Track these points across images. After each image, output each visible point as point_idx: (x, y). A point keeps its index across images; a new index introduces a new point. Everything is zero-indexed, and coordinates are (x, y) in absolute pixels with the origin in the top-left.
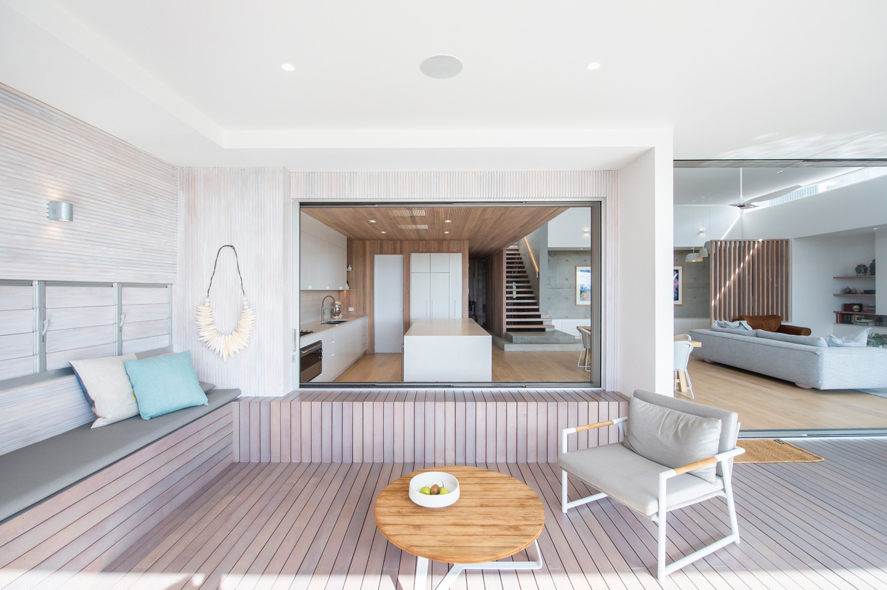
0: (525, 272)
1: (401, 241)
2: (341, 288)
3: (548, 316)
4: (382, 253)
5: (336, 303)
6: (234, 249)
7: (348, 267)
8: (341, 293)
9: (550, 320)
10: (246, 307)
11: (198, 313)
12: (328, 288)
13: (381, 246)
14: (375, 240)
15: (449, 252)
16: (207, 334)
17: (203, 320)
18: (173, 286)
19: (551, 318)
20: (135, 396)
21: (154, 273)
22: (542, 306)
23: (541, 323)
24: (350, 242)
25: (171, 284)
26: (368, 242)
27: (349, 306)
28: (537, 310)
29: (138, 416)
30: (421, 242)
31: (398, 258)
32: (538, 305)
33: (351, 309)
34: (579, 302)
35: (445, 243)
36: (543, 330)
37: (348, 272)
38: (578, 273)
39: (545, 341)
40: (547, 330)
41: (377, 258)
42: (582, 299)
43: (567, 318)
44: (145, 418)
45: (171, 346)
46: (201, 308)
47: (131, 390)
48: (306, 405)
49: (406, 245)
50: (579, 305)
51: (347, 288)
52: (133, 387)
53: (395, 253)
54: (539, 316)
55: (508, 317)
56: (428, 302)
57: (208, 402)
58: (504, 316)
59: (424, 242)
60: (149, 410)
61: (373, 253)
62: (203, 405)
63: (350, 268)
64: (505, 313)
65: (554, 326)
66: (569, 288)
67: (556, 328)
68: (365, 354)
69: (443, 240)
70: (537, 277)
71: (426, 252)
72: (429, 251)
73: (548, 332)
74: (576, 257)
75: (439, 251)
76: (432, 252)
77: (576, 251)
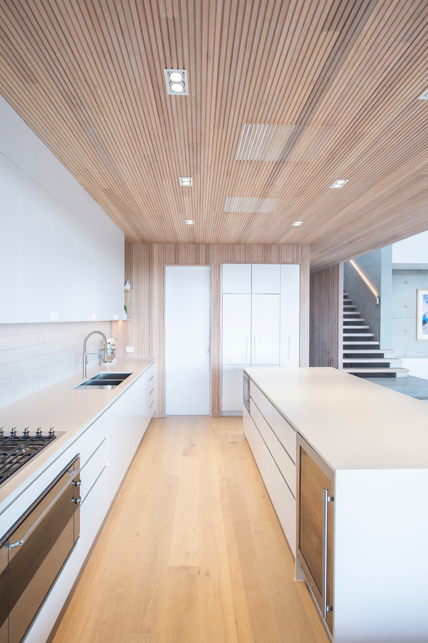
1: (208, 246)
2: (116, 318)
3: (394, 356)
4: (177, 262)
5: (108, 341)
7: (126, 283)
8: (114, 325)
9: (398, 360)
12: (94, 318)
13: (177, 252)
15: (280, 262)
22: (384, 342)
23: (387, 365)
24: (129, 245)
26: (155, 246)
27: (126, 344)
28: (377, 347)
30: (237, 246)
31: (201, 272)
33: (130, 349)
34: (420, 336)
35: (274, 250)
36: (393, 375)
37: (126, 291)
40: (398, 375)
41: (170, 270)
42: (426, 331)
49: (215, 251)
51: (125, 317)
53: (197, 263)
55: (345, 356)
56: (249, 338)
58: (341, 356)
59: (242, 246)
61: (164, 263)
63: (128, 286)
64: (341, 352)
65: (408, 371)
66: (408, 318)
67: (410, 374)
68: (152, 418)
69: (271, 244)
70: (378, 303)
71: (245, 262)
72: (249, 260)
73: (400, 378)
74: (418, 277)
75: (265, 261)
76: (254, 263)
77: (418, 270)
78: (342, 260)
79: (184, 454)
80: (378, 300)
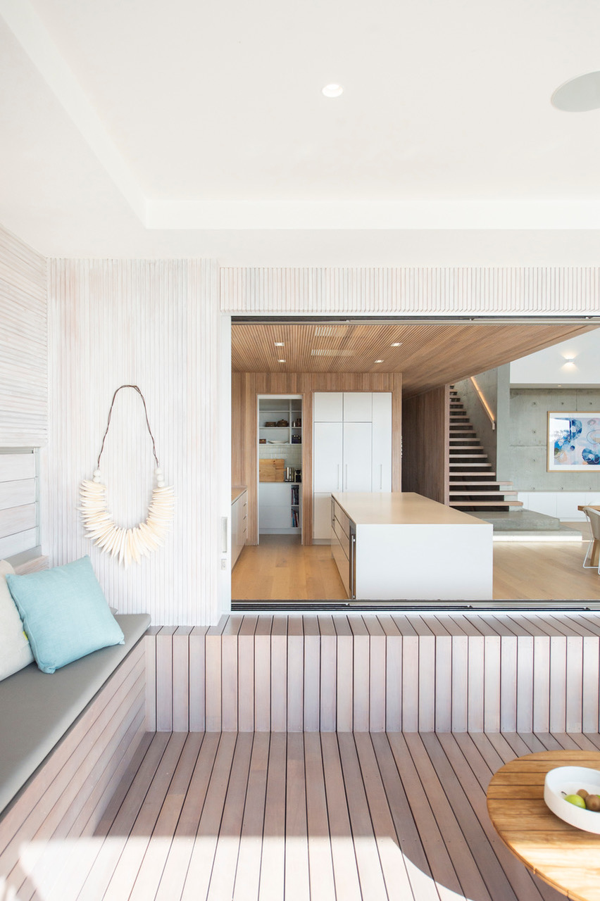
0: (467, 420)
1: (299, 373)
3: (511, 488)
4: (269, 391)
6: (138, 390)
9: (514, 493)
10: (161, 485)
11: (83, 494)
13: (268, 381)
14: (260, 371)
15: (372, 390)
16: (98, 527)
17: (91, 507)
18: (42, 450)
19: (517, 492)
20: (27, 635)
21: (25, 431)
22: (501, 473)
23: (501, 498)
25: (39, 447)
28: (493, 479)
29: (34, 664)
30: (329, 374)
32: (495, 471)
34: (553, 466)
35: (366, 376)
36: (505, 509)
38: (552, 421)
39: (514, 527)
40: (511, 509)
42: (558, 461)
43: (534, 490)
44: (49, 671)
45: (38, 546)
46: (89, 485)
47: (21, 624)
48: (246, 640)
49: (306, 378)
50: (553, 472)
52: (22, 620)
53: (289, 391)
54: (496, 488)
55: (452, 488)
56: (341, 466)
57: (124, 640)
58: (447, 488)
59: (334, 375)
60: (51, 657)
61: (256, 392)
62: (118, 644)
64: (447, 483)
65: (522, 504)
66: (538, 445)
67: (525, 507)
68: (244, 546)
69: (362, 373)
70: (494, 428)
71: (336, 391)
72: (341, 389)
73: (514, 511)
74: (549, 397)
75: (357, 390)
76: (347, 391)
77: (549, 389)
78: (447, 382)
79: (277, 566)
80: (494, 425)
